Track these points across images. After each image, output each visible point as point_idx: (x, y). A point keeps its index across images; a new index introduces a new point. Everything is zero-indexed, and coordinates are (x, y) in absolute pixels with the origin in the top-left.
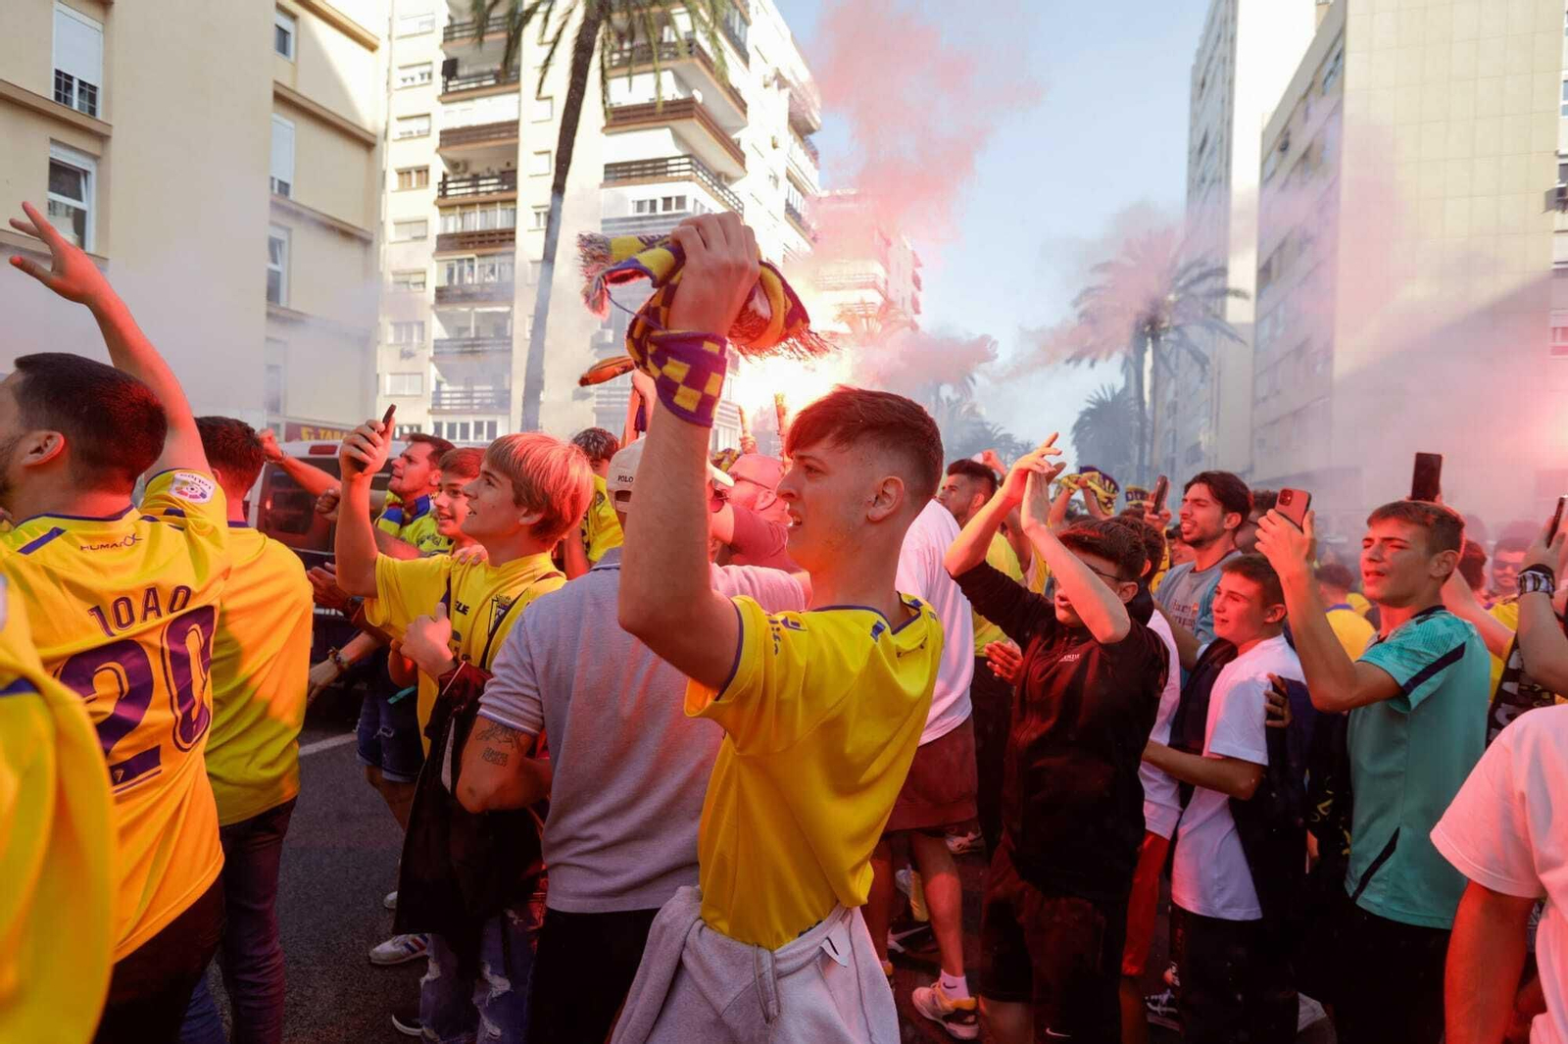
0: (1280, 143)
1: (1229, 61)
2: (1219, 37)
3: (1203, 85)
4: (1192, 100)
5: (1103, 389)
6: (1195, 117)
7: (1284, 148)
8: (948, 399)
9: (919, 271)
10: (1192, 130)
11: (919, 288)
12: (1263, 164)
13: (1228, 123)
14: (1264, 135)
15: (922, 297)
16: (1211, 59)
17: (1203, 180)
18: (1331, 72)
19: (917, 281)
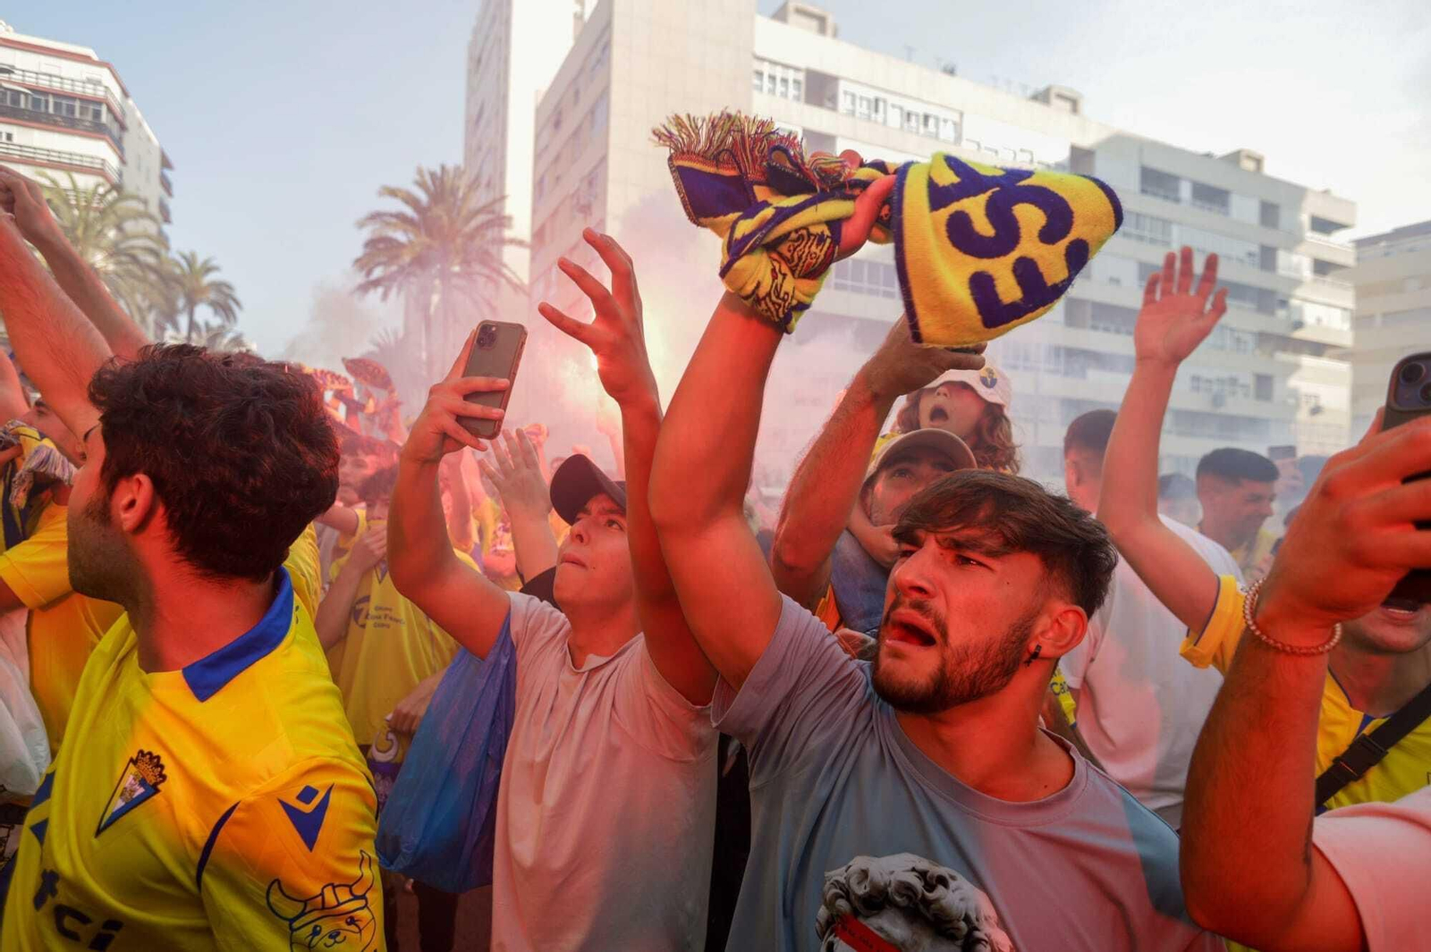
0: (552, 117)
1: (504, 42)
2: (494, 18)
3: (479, 61)
4: (469, 71)
5: (386, 333)
6: (471, 91)
7: (557, 124)
8: (207, 324)
9: (168, 173)
10: (468, 101)
11: (169, 192)
12: (538, 137)
13: (503, 99)
14: (538, 111)
15: (172, 204)
16: (487, 38)
17: (479, 149)
18: (599, 61)
19: (166, 185)
